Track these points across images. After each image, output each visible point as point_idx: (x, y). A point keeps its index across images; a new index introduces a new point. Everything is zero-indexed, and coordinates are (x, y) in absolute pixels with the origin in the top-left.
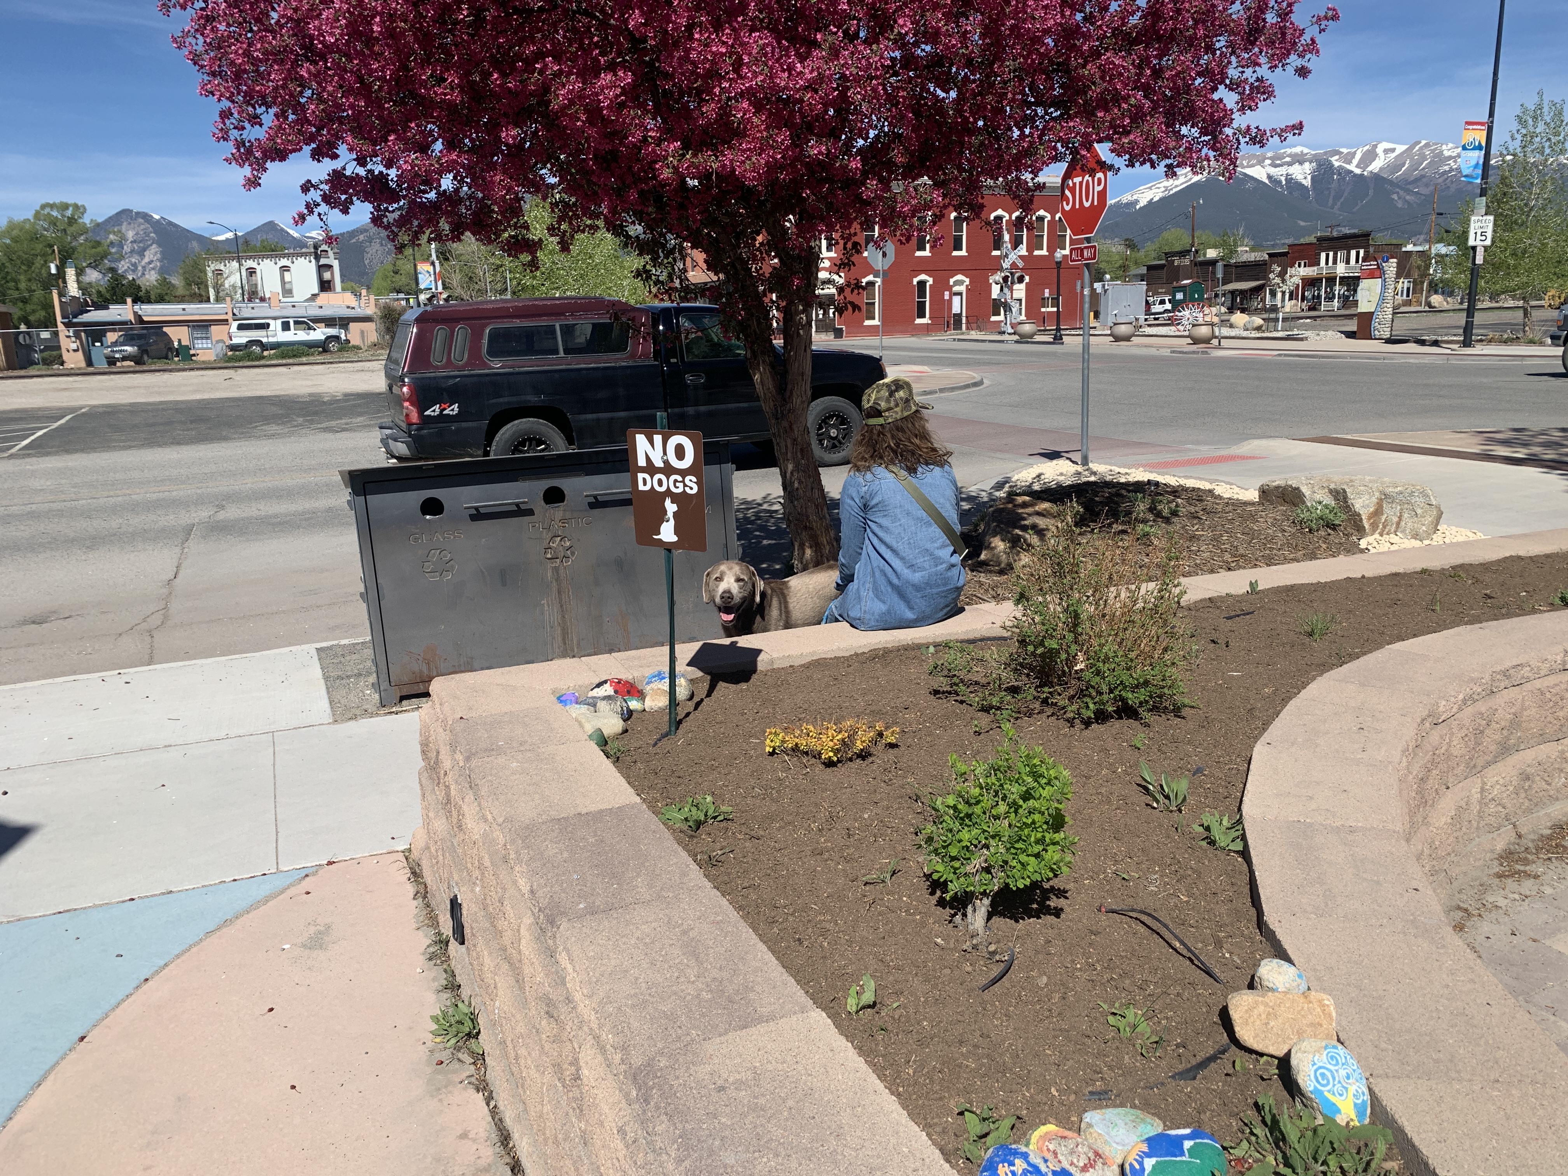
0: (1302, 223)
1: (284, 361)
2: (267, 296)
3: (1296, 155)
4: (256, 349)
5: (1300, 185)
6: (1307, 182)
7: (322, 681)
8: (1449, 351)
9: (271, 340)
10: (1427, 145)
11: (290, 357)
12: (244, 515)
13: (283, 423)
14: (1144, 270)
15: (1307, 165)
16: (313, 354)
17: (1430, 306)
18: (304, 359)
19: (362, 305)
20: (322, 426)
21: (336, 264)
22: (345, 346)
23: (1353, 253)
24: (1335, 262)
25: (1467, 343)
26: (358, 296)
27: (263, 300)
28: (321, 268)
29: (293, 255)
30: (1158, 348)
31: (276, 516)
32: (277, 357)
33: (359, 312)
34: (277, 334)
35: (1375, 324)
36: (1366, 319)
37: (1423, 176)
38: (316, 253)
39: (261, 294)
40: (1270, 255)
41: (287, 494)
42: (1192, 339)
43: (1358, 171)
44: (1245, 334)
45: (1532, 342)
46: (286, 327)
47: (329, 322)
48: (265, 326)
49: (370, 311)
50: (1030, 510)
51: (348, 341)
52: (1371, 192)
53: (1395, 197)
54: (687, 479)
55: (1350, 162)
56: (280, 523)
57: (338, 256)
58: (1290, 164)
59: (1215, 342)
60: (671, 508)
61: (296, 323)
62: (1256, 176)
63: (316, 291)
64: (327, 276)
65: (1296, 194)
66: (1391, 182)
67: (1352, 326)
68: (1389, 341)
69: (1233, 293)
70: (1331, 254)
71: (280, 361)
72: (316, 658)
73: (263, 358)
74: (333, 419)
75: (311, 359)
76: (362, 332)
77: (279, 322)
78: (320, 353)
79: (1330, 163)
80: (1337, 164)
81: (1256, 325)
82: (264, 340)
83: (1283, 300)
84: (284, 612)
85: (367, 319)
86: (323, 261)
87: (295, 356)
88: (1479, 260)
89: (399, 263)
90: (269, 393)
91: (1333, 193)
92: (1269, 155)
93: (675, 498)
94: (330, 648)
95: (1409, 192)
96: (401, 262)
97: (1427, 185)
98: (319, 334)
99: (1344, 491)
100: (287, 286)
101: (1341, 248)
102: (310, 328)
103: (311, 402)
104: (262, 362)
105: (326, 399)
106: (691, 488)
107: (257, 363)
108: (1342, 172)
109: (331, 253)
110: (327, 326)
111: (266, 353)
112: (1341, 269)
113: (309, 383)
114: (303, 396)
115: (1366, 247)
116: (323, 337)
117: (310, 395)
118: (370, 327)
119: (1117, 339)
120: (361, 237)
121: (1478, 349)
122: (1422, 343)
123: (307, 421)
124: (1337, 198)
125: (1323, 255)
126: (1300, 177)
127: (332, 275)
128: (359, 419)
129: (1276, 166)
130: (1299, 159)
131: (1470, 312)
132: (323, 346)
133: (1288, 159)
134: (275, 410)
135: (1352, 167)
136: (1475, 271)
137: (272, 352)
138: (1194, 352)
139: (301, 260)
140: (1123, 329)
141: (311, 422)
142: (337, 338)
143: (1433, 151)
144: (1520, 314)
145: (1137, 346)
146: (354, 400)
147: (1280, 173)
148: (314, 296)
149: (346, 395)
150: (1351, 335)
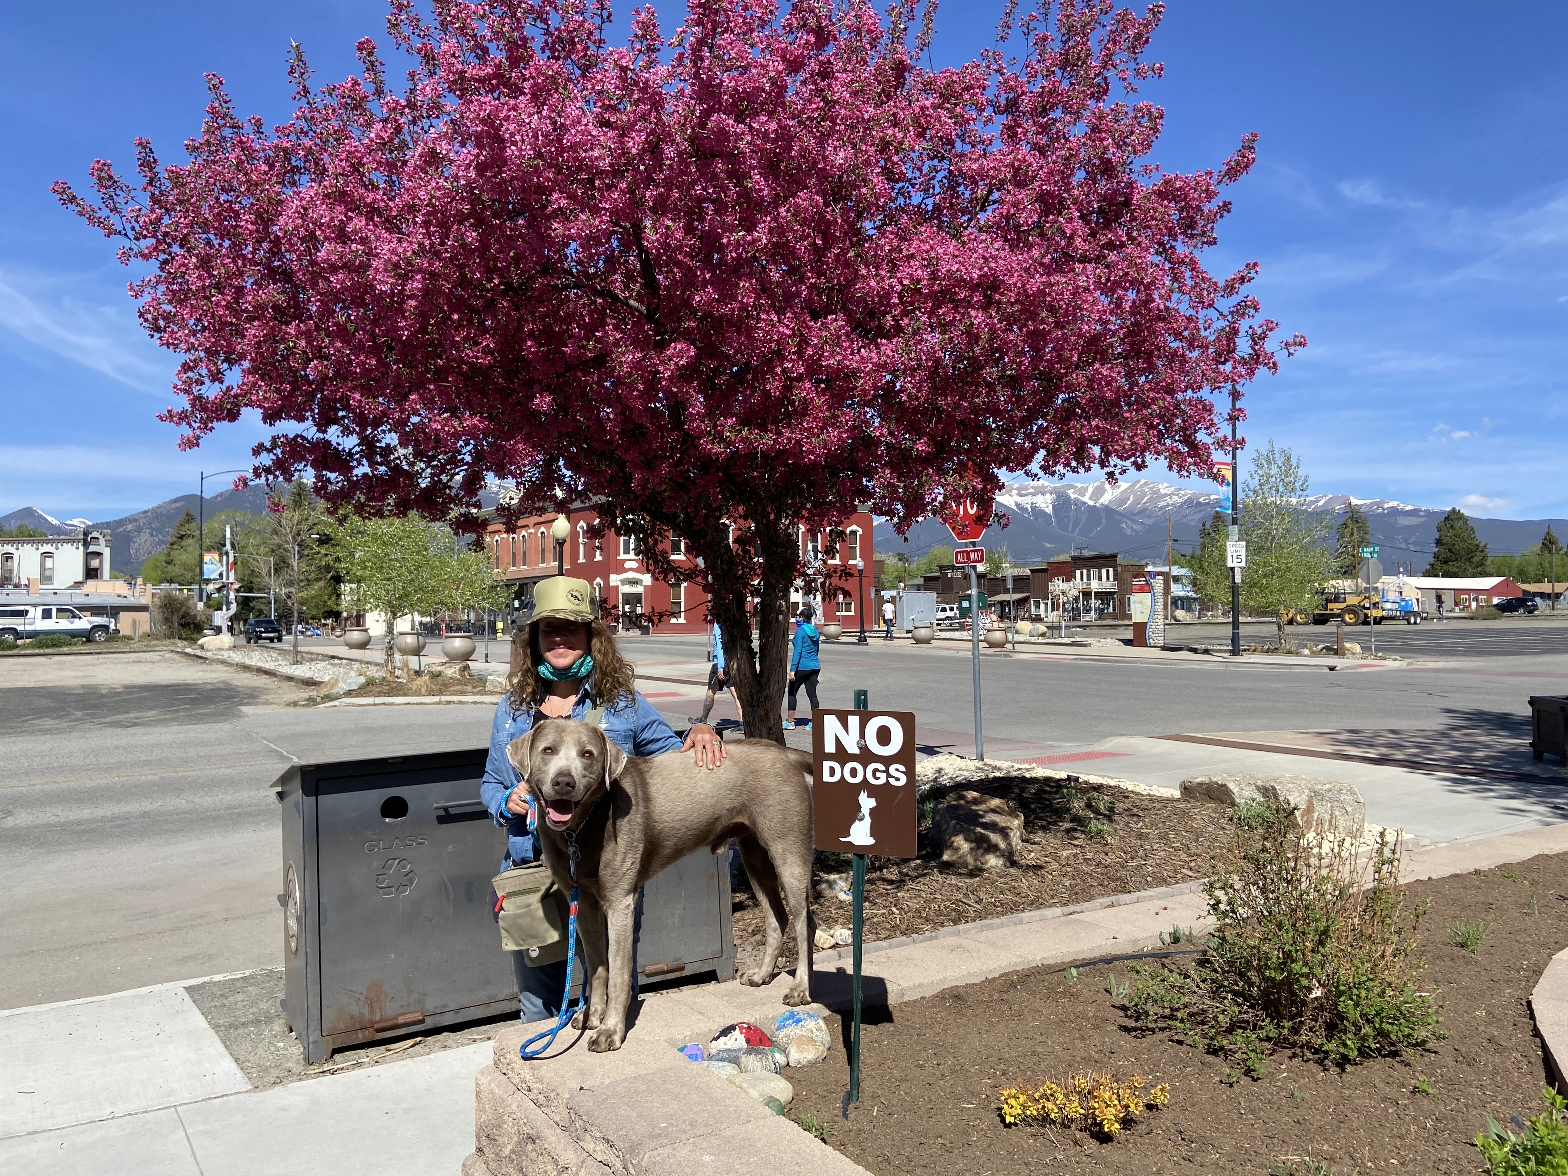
0: (1048, 545)
1: (42, 651)
2: (24, 581)
3: (1038, 487)
4: (10, 638)
5: (1043, 513)
6: (1049, 510)
7: (212, 1031)
8: (1221, 659)
9: (28, 628)
10: (1146, 484)
11: (48, 647)
12: (39, 821)
13: (59, 717)
14: (921, 581)
15: (1048, 495)
16: (75, 644)
17: (1176, 620)
18: (65, 649)
19: (136, 594)
20: (107, 720)
21: (107, 552)
22: (113, 636)
23: (1104, 571)
24: (1089, 579)
25: (1235, 652)
26: (131, 584)
27: (17, 586)
28: (89, 555)
29: (59, 541)
30: (958, 650)
31: (79, 823)
32: (32, 646)
33: (132, 601)
34: (36, 622)
35: (1149, 633)
36: (1141, 629)
37: (1145, 509)
38: (85, 540)
39: (15, 580)
40: (1032, 571)
41: (92, 796)
42: (988, 643)
43: (1091, 503)
44: (1033, 639)
45: (1289, 652)
46: (47, 614)
47: (96, 610)
48: (23, 614)
49: (145, 600)
50: (983, 807)
51: (117, 631)
52: (1104, 521)
53: (1124, 525)
54: (892, 769)
55: (1084, 495)
56: (84, 832)
57: (110, 544)
58: (1033, 495)
59: (1009, 646)
60: (867, 803)
61: (58, 610)
62: (1005, 503)
63: (80, 578)
64: (95, 563)
65: (1041, 520)
66: (1119, 513)
67: (1129, 635)
68: (1164, 648)
69: (1002, 603)
70: (1085, 571)
71: (37, 651)
72: (188, 999)
73: (17, 646)
74: (118, 713)
75: (74, 649)
76: (134, 622)
77: (39, 610)
78: (83, 643)
79: (1067, 495)
80: (1073, 496)
81: (1040, 632)
82: (20, 628)
83: (1046, 611)
84: (115, 940)
85: (143, 608)
86: (92, 548)
87: (54, 646)
88: (1238, 579)
89: (174, 553)
90: (32, 685)
91: (1072, 521)
92: (1016, 486)
93: (873, 791)
94: (203, 986)
95: (1135, 521)
96: (178, 552)
97: (1149, 517)
98: (84, 623)
99: (1274, 788)
100: (47, 573)
101: (1093, 567)
102: (74, 617)
103: (85, 694)
104: (15, 652)
105: (104, 691)
106: (898, 779)
107: (10, 652)
108: (1076, 502)
109: (102, 541)
110: (93, 614)
111: (19, 642)
112: (1094, 586)
113: (80, 674)
114: (74, 689)
115: (1115, 567)
116: (89, 627)
117: (83, 687)
118: (144, 616)
119: (918, 641)
120: (130, 527)
121: (1246, 658)
122: (1195, 651)
123: (88, 714)
124: (1076, 525)
125: (1078, 572)
126: (1043, 506)
127: (101, 562)
128: (150, 713)
129: (1022, 496)
130: (1042, 492)
131: (1235, 624)
132: (87, 636)
133: (1032, 490)
134: (45, 702)
135: (1086, 499)
136: (1234, 589)
137: (28, 641)
138: (996, 655)
139: (68, 546)
140: (923, 633)
141: (93, 716)
142: (106, 628)
143: (1152, 489)
144: (1275, 628)
145: (938, 648)
146: (138, 692)
147: (1026, 501)
148: (78, 585)
149: (126, 687)
150: (1128, 642)
